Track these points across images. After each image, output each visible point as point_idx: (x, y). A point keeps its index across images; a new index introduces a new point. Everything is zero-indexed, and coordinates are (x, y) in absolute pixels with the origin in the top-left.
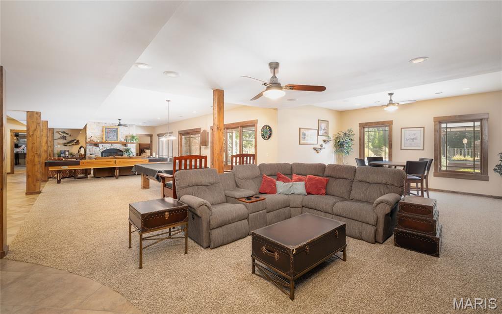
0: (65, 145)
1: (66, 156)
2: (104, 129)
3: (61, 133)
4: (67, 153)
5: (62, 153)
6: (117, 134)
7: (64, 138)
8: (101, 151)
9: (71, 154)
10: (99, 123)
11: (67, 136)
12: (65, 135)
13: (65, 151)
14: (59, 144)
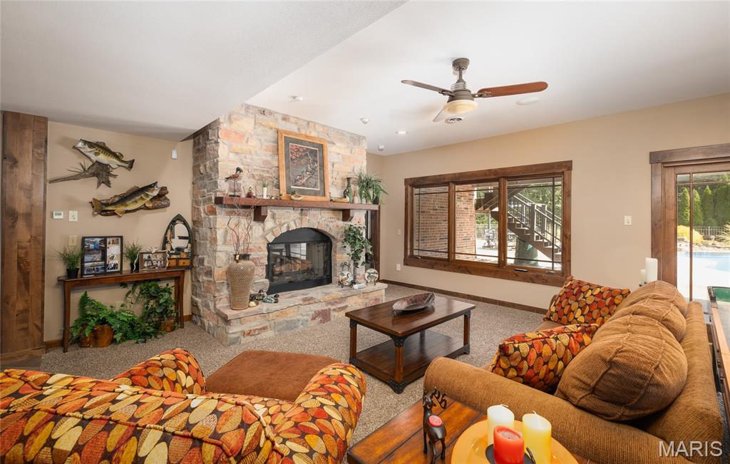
0: (103, 208)
1: (111, 263)
2: (282, 142)
3: (87, 150)
4: (113, 250)
5: (89, 251)
6: (322, 166)
7: (101, 173)
8: (271, 239)
9: (134, 255)
10: (263, 112)
11: (112, 162)
12: (103, 158)
13: (104, 240)
14: (72, 204)
